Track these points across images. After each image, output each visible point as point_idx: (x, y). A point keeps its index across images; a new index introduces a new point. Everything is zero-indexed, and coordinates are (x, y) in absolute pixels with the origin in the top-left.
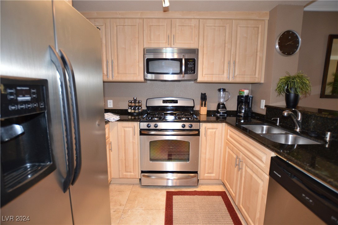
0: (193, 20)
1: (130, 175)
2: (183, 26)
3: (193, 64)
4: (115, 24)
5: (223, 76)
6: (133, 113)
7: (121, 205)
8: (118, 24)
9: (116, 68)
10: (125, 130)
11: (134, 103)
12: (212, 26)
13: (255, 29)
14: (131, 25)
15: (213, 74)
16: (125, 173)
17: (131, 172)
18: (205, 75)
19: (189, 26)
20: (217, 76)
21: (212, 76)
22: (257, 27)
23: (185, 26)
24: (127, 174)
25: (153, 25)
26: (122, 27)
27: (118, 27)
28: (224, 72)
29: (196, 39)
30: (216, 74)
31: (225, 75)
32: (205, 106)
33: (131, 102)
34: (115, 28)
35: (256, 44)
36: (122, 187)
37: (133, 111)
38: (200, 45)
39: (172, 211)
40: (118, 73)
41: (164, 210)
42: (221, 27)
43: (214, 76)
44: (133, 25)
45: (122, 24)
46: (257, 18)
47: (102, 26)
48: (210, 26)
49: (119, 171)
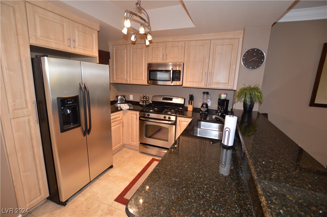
0: (180, 42)
1: (134, 144)
2: (174, 47)
3: (179, 74)
4: (132, 48)
5: (201, 83)
6: (142, 105)
7: (123, 159)
8: (134, 48)
9: (132, 76)
10: (132, 116)
11: (143, 98)
12: (194, 46)
13: (230, 46)
14: (141, 48)
15: (194, 82)
16: (131, 142)
17: (134, 142)
18: (188, 82)
19: (177, 47)
20: (197, 83)
21: (193, 83)
22: (232, 44)
23: (175, 47)
24: (132, 143)
25: (154, 48)
26: (136, 49)
27: (134, 49)
28: (202, 80)
29: (182, 56)
30: (197, 82)
31: (203, 83)
32: (191, 104)
33: (141, 98)
34: (132, 50)
35: (230, 58)
36: (129, 150)
37: (142, 104)
38: (185, 60)
39: (148, 168)
40: (133, 79)
41: (144, 166)
42: (201, 47)
43: (195, 83)
44: (142, 48)
45: (136, 48)
46: (232, 37)
47: (125, 49)
48: (193, 46)
49: (128, 140)
